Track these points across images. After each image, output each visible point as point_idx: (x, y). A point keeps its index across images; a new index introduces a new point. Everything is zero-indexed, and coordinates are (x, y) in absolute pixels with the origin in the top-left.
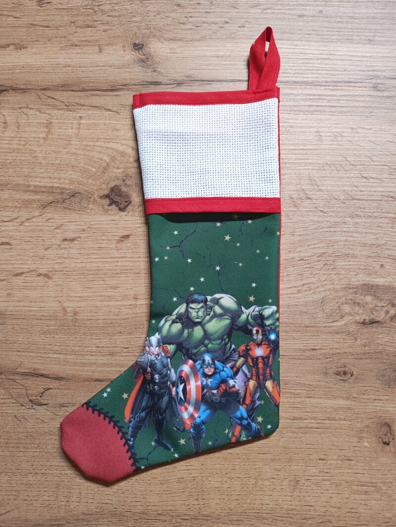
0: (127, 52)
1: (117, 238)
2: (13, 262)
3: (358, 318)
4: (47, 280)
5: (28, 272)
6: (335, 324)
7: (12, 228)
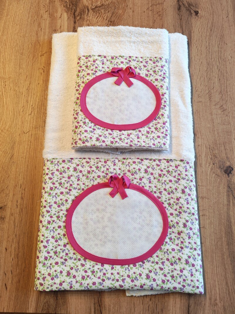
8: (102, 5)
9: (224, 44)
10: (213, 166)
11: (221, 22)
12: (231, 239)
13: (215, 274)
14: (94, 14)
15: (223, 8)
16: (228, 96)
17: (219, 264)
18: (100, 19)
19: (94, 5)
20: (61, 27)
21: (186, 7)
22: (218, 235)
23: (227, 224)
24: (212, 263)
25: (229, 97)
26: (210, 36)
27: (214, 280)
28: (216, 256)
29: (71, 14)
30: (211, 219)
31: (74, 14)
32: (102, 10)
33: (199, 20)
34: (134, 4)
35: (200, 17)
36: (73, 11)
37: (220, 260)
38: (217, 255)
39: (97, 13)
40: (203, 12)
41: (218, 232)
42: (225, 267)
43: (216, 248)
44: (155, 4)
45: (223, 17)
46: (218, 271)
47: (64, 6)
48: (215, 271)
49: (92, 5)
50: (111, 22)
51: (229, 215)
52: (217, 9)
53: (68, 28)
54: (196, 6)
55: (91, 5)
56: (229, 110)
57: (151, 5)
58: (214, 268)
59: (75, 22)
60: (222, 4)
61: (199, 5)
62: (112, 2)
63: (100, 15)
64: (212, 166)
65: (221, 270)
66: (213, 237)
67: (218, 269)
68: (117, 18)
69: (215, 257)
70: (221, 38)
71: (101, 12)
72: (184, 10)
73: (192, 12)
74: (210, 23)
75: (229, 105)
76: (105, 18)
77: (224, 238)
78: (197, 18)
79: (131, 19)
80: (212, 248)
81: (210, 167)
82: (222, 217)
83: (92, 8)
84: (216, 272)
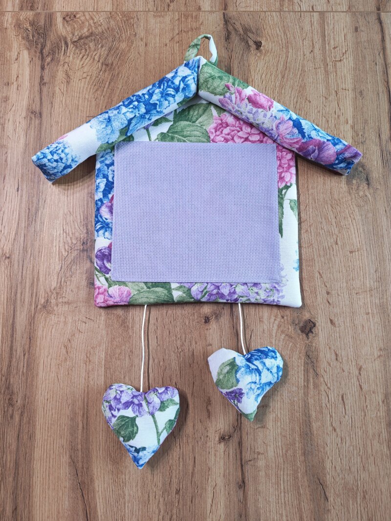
0: (211, 327)
1: (333, 327)
2: (354, 392)
3: (366, 187)
4: (362, 369)
5: (359, 382)
6: (370, 200)
7: (332, 394)
8: (92, 33)
9: (305, 102)
10: (282, 320)
11: (301, 61)
12: (309, 445)
13: (282, 503)
14: (77, 51)
15: (304, 35)
16: (309, 196)
17: (289, 487)
18: (87, 61)
19: (76, 34)
20: (18, 76)
21: (240, 34)
22: (288, 438)
23: (303, 420)
24: (278, 486)
25: (311, 198)
26: (282, 87)
27: (279, 514)
28: (283, 474)
29: (36, 52)
30: (276, 413)
31: (41, 53)
32: (91, 44)
33: (262, 58)
34: (147, 31)
35: (264, 53)
36: (39, 46)
37: (292, 481)
38: (285, 473)
39: (81, 50)
40: (270, 44)
41: (288, 433)
42: (298, 492)
43: (284, 461)
44: (185, 30)
45: (305, 50)
46: (286, 499)
47: (23, 38)
48: (283, 498)
49: (73, 35)
50: (107, 65)
51: (307, 405)
52: (295, 38)
53: (30, 80)
54: (258, 32)
55: (71, 35)
56: (311, 221)
57: (177, 33)
58: (281, 494)
59: (43, 68)
60: (302, 29)
61: (263, 29)
62: (108, 29)
63: (87, 53)
64: (279, 320)
65: (293, 496)
66: (280, 443)
67: (287, 495)
68: (118, 57)
69: (282, 476)
70: (299, 91)
71: (90, 48)
72: (237, 40)
73: (251, 43)
74: (282, 63)
75: (311, 212)
76: (97, 58)
77: (297, 443)
78: (258, 54)
79: (143, 58)
80: (277, 462)
81: (277, 322)
82: (295, 407)
83: (73, 41)
84: (283, 500)
